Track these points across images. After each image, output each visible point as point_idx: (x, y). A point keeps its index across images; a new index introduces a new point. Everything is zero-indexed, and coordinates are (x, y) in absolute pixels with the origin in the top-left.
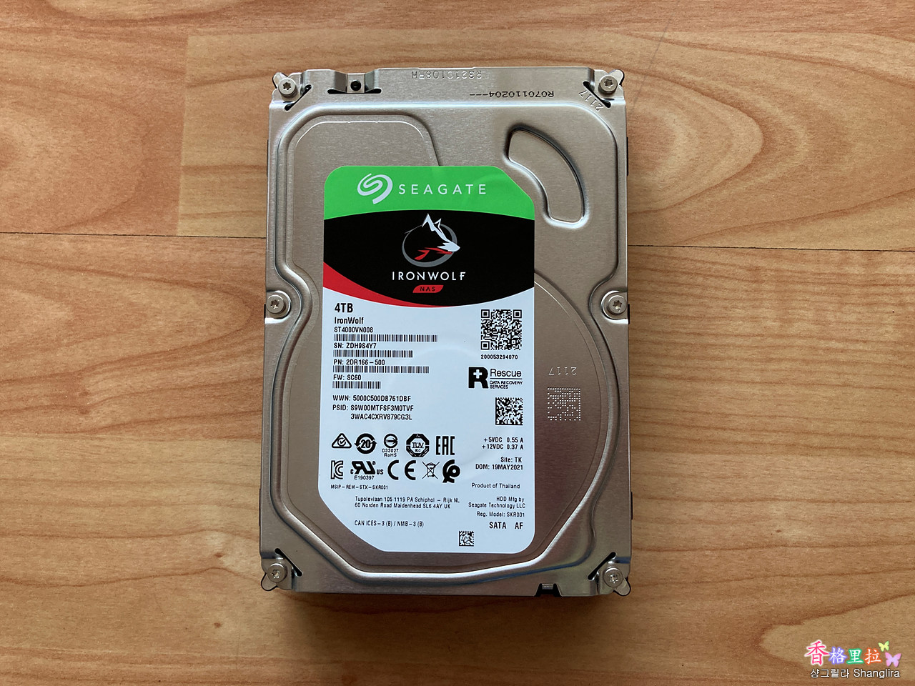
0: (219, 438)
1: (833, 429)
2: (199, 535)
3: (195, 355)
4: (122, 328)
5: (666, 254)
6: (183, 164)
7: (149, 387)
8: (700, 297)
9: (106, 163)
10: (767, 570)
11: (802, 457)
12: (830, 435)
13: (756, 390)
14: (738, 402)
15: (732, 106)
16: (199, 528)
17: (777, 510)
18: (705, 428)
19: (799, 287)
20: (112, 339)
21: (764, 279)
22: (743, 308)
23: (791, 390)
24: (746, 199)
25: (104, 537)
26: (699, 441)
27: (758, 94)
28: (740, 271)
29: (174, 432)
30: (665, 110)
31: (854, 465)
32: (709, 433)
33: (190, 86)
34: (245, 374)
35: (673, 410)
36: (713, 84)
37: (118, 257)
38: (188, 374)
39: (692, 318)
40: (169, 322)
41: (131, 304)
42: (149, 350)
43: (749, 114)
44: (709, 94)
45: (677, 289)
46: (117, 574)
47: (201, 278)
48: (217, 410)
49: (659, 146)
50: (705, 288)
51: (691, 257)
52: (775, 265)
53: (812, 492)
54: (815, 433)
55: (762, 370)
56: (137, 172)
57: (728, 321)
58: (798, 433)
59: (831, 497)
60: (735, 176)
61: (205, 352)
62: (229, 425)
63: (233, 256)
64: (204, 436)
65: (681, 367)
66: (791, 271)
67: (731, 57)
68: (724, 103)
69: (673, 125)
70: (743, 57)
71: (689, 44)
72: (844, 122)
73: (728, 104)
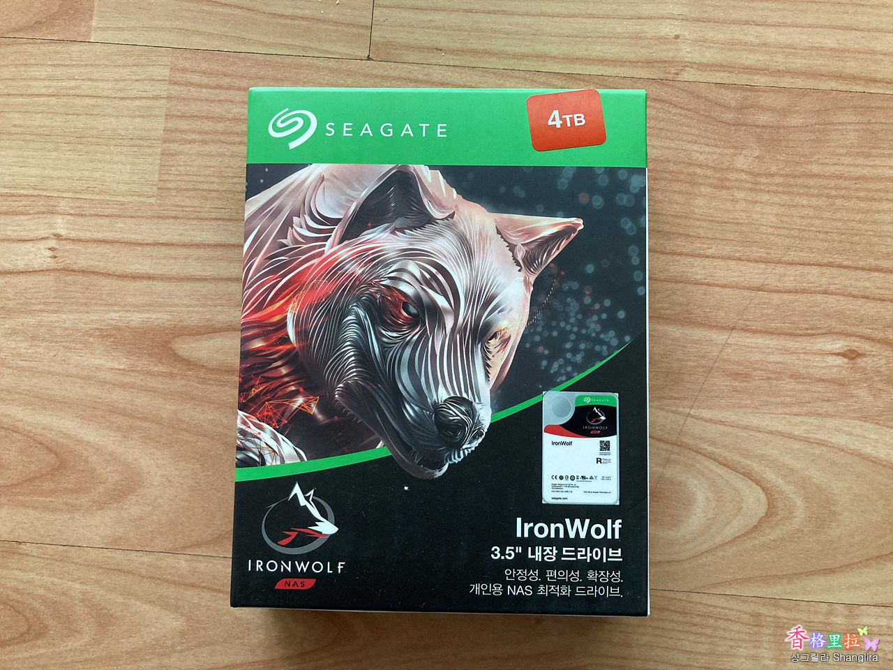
4: (228, 639)
5: (684, 598)
8: (711, 636)
15: (744, 475)
20: (219, 648)
21: (764, 624)
22: (746, 648)
24: (751, 554)
27: (765, 466)
28: (744, 616)
30: (689, 476)
36: (729, 455)
39: (704, 654)
42: (250, 660)
43: (758, 482)
44: (725, 464)
45: (693, 629)
49: (683, 506)
50: (715, 629)
51: (704, 602)
52: (774, 613)
57: (733, 659)
60: (744, 535)
61: (298, 663)
67: (744, 434)
68: (736, 472)
69: (695, 489)
70: (753, 433)
71: (710, 421)
72: (834, 494)
73: (740, 473)
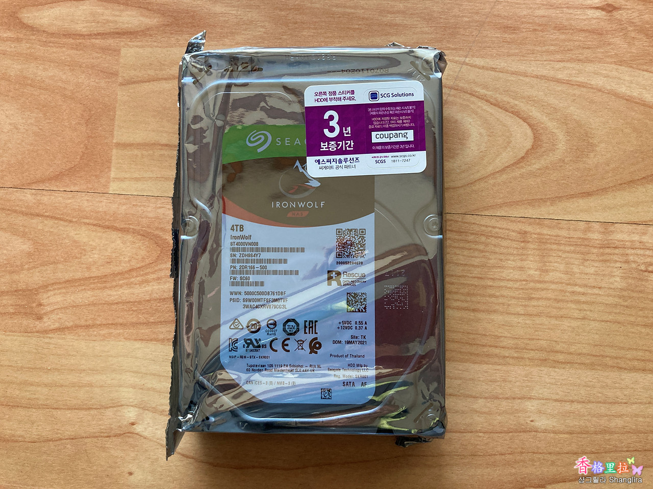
0: (136, 340)
1: (574, 350)
2: (119, 408)
3: (120, 280)
4: (67, 259)
5: (460, 220)
6: (114, 141)
7: (87, 301)
8: (482, 251)
9: (59, 138)
10: (522, 448)
11: (551, 369)
12: (572, 354)
13: (521, 319)
14: (507, 328)
15: (512, 114)
16: (119, 404)
17: (530, 405)
18: (483, 346)
19: (555, 247)
20: (60, 266)
21: (530, 240)
22: (513, 260)
23: (544, 320)
24: (519, 181)
25: (51, 408)
26: (478, 355)
27: (531, 106)
28: (513, 233)
29: (104, 335)
30: (464, 115)
31: (587, 376)
32: (485, 350)
33: (121, 84)
34: (155, 295)
35: (460, 332)
36: (499, 97)
37: (66, 207)
38: (115, 293)
39: (478, 266)
40: (102, 255)
41: (75, 241)
42: (87, 275)
43: (525, 120)
44: (496, 104)
45: (467, 245)
46: (59, 435)
47: (126, 224)
48: (135, 320)
49: (458, 141)
50: (487, 245)
51: (478, 223)
52: (538, 231)
53: (557, 394)
54: (562, 352)
55: (525, 306)
56: (82, 146)
57: (502, 270)
58: (549, 352)
59: (571, 398)
60: (513, 165)
61: (127, 278)
62: (143, 331)
63: (149, 209)
64: (124, 338)
65: (468, 301)
66: (549, 235)
67: (513, 78)
68: (507, 111)
69: (470, 126)
70: (521, 78)
71: (483, 68)
72: (592, 128)
73: (509, 112)
